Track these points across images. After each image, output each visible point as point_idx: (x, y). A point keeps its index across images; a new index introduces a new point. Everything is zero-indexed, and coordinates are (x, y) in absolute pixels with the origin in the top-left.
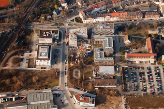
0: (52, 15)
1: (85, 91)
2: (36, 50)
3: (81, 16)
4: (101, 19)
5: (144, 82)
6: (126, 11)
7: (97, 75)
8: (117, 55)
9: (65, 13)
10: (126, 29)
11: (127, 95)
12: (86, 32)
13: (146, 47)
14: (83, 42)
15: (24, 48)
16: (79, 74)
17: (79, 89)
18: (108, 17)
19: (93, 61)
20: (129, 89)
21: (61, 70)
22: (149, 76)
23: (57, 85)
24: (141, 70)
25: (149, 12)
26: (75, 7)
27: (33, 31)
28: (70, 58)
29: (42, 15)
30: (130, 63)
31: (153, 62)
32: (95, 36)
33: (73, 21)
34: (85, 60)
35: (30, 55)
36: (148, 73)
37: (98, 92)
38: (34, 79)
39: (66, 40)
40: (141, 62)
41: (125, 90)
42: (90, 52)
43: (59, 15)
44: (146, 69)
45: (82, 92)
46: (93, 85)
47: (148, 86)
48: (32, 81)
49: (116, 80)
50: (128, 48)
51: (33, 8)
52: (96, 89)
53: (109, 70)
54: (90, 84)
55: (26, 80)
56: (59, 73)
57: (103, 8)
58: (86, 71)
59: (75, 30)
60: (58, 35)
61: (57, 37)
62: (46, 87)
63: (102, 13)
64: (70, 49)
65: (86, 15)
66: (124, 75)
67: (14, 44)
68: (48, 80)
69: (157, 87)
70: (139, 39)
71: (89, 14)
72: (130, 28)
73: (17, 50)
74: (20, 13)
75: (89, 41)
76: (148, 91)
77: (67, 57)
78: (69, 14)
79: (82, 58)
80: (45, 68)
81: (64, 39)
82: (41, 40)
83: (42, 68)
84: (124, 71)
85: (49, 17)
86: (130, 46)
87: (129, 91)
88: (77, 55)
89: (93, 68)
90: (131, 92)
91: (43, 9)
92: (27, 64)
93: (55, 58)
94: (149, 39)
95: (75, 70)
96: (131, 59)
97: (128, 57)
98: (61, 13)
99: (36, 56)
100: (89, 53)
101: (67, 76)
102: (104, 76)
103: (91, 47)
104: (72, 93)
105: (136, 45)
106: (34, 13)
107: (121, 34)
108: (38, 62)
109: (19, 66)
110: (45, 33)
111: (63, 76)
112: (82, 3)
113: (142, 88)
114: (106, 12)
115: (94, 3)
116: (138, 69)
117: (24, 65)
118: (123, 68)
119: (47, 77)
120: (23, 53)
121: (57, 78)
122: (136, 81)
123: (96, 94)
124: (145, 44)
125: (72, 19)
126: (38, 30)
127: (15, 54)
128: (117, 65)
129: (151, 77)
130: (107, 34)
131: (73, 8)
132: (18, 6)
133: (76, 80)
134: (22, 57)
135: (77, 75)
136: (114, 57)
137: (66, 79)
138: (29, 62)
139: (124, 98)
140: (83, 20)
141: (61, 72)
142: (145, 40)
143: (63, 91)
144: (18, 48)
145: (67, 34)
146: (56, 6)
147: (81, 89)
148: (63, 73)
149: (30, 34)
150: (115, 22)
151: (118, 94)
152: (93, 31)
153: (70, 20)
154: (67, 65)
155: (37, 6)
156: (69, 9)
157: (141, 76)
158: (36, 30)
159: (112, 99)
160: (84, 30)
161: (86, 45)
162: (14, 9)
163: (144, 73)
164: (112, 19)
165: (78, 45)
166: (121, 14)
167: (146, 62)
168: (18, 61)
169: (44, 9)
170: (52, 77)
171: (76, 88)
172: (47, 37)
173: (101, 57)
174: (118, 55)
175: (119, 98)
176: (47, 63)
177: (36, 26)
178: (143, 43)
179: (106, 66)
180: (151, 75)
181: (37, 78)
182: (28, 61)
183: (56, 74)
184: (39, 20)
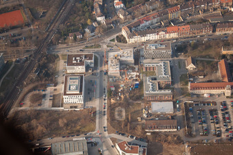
0: (83, 33)
1: (132, 137)
2: (63, 83)
3: (124, 33)
4: (152, 37)
5: (217, 123)
6: (188, 23)
7: (149, 115)
8: (176, 86)
9: (101, 30)
10: (189, 49)
11: (192, 143)
12: (132, 55)
13: (219, 74)
14: (128, 69)
15: (46, 80)
16: (124, 114)
17: (123, 135)
18: (162, 33)
19: (143, 95)
20: (194, 133)
21: (98, 109)
22: (223, 114)
23: (93, 130)
24: (212, 107)
25: (221, 23)
26: (116, 21)
27: (58, 56)
28: (110, 92)
29: (70, 34)
30: (195, 96)
31: (229, 95)
32: (145, 61)
33: (113, 40)
34: (132, 95)
35: (55, 90)
36: (222, 110)
37: (151, 139)
38: (61, 123)
39: (104, 68)
40: (211, 95)
41: (190, 135)
42: (137, 82)
43: (93, 34)
44: (218, 105)
45: (128, 139)
46: (143, 129)
47: (223, 130)
48: (58, 125)
49: (176, 121)
50: (193, 75)
51: (57, 24)
52: (148, 134)
53: (166, 108)
54: (139, 127)
55: (50, 124)
56: (95, 113)
57: (155, 20)
58: (133, 110)
59: (116, 53)
60: (93, 61)
61: (91, 63)
62: (78, 133)
63: (154, 28)
64: (111, 79)
65: (131, 31)
66: (187, 115)
67: (33, 76)
68: (80, 123)
70: (208, 62)
71: (135, 30)
72: (195, 47)
73: (36, 84)
74: (40, 33)
75: (137, 67)
76: (224, 136)
77: (106, 91)
78: (108, 31)
79: (127, 92)
80: (76, 107)
81: (101, 66)
82: (69, 69)
83: (71, 107)
84: (188, 109)
85: (80, 37)
86: (195, 73)
87: (195, 136)
88: (120, 88)
89: (143, 104)
90: (198, 138)
91: (71, 26)
92: (51, 102)
93: (89, 93)
94: (222, 62)
95: (117, 109)
96: (197, 92)
97: (193, 88)
98: (97, 31)
99: (63, 91)
100: (136, 85)
101: (106, 117)
102: (158, 116)
103: (139, 76)
104: (114, 140)
105: (203, 71)
106: (59, 32)
107: (182, 57)
108: (66, 99)
109: (40, 105)
110: (75, 59)
111: (100, 118)
112: (124, 15)
113: (214, 132)
114: (160, 27)
115: (143, 14)
116: (208, 104)
117: (47, 104)
118: (185, 104)
119: (79, 119)
120: (45, 87)
121: (93, 120)
122: (205, 122)
123: (148, 142)
124: (217, 69)
125: (112, 38)
126: (65, 55)
127: (34, 89)
128: (177, 100)
129: (227, 116)
130: (162, 57)
131: (113, 23)
132: (36, 23)
133: (119, 122)
134: (44, 93)
135: (120, 115)
136: (173, 89)
137: (106, 121)
138: (53, 100)
139: (188, 146)
140: (127, 39)
141: (98, 112)
142: (217, 63)
143: (101, 138)
144: (38, 81)
145: (105, 59)
146: (89, 22)
147: (127, 134)
148: (100, 112)
149: (54, 61)
150: (173, 39)
151: (179, 141)
152: (141, 53)
153: (109, 39)
154: (106, 101)
155: (63, 23)
156: (107, 24)
157: (212, 115)
158: (63, 55)
159: (170, 148)
160: (129, 52)
161: (132, 73)
162: (32, 27)
163: (216, 110)
164: (167, 36)
165: (122, 74)
166: (181, 28)
167: (219, 95)
168: (39, 99)
169: (73, 25)
170: (85, 119)
171: (119, 134)
172: (77, 64)
173: (153, 90)
174: (178, 86)
175: (181, 147)
176: (78, 100)
177: (62, 50)
178: (214, 68)
179: (161, 101)
180: (227, 113)
181: (66, 121)
182: (52, 98)
183: (92, 115)
184: (66, 41)
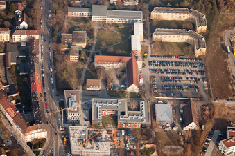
5: (181, 78)
22: (168, 73)
24: (157, 79)
36: (162, 73)
69: (189, 68)
76: (198, 76)
122: (180, 87)
157: (169, 81)
159: (220, 114)
175: (217, 106)
